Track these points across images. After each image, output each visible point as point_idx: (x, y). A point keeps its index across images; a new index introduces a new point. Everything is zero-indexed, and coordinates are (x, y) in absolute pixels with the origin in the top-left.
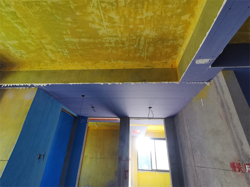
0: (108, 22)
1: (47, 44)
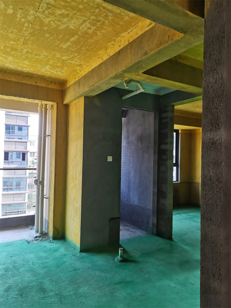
0: (64, 18)
1: (62, 57)
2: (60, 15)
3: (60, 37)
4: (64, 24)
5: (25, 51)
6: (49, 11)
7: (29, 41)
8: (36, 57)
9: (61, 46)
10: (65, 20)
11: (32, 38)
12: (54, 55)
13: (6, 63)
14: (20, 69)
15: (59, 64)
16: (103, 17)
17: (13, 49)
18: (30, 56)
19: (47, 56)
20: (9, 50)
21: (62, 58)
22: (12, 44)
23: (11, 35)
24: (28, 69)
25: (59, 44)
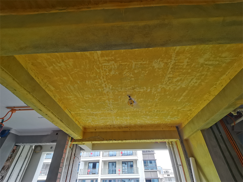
2: (176, 81)
3: (176, 95)
4: (178, 86)
5: (156, 110)
6: (170, 81)
7: (158, 104)
8: (162, 112)
9: (177, 101)
10: (179, 83)
11: (160, 102)
12: (173, 108)
13: (146, 121)
14: (153, 122)
15: (176, 113)
16: (206, 71)
17: (150, 112)
18: (159, 113)
19: (169, 110)
20: (147, 113)
21: (178, 109)
22: (149, 109)
23: (149, 104)
24: (157, 121)
25: (176, 100)
